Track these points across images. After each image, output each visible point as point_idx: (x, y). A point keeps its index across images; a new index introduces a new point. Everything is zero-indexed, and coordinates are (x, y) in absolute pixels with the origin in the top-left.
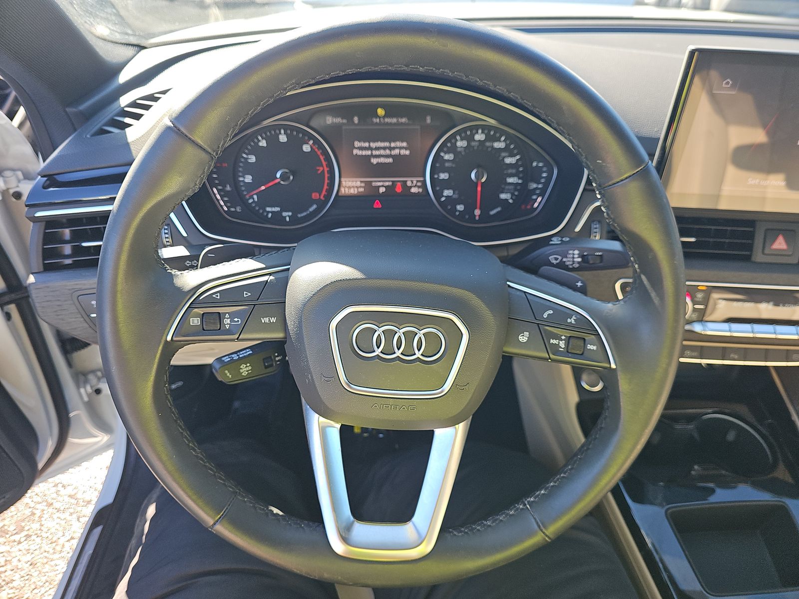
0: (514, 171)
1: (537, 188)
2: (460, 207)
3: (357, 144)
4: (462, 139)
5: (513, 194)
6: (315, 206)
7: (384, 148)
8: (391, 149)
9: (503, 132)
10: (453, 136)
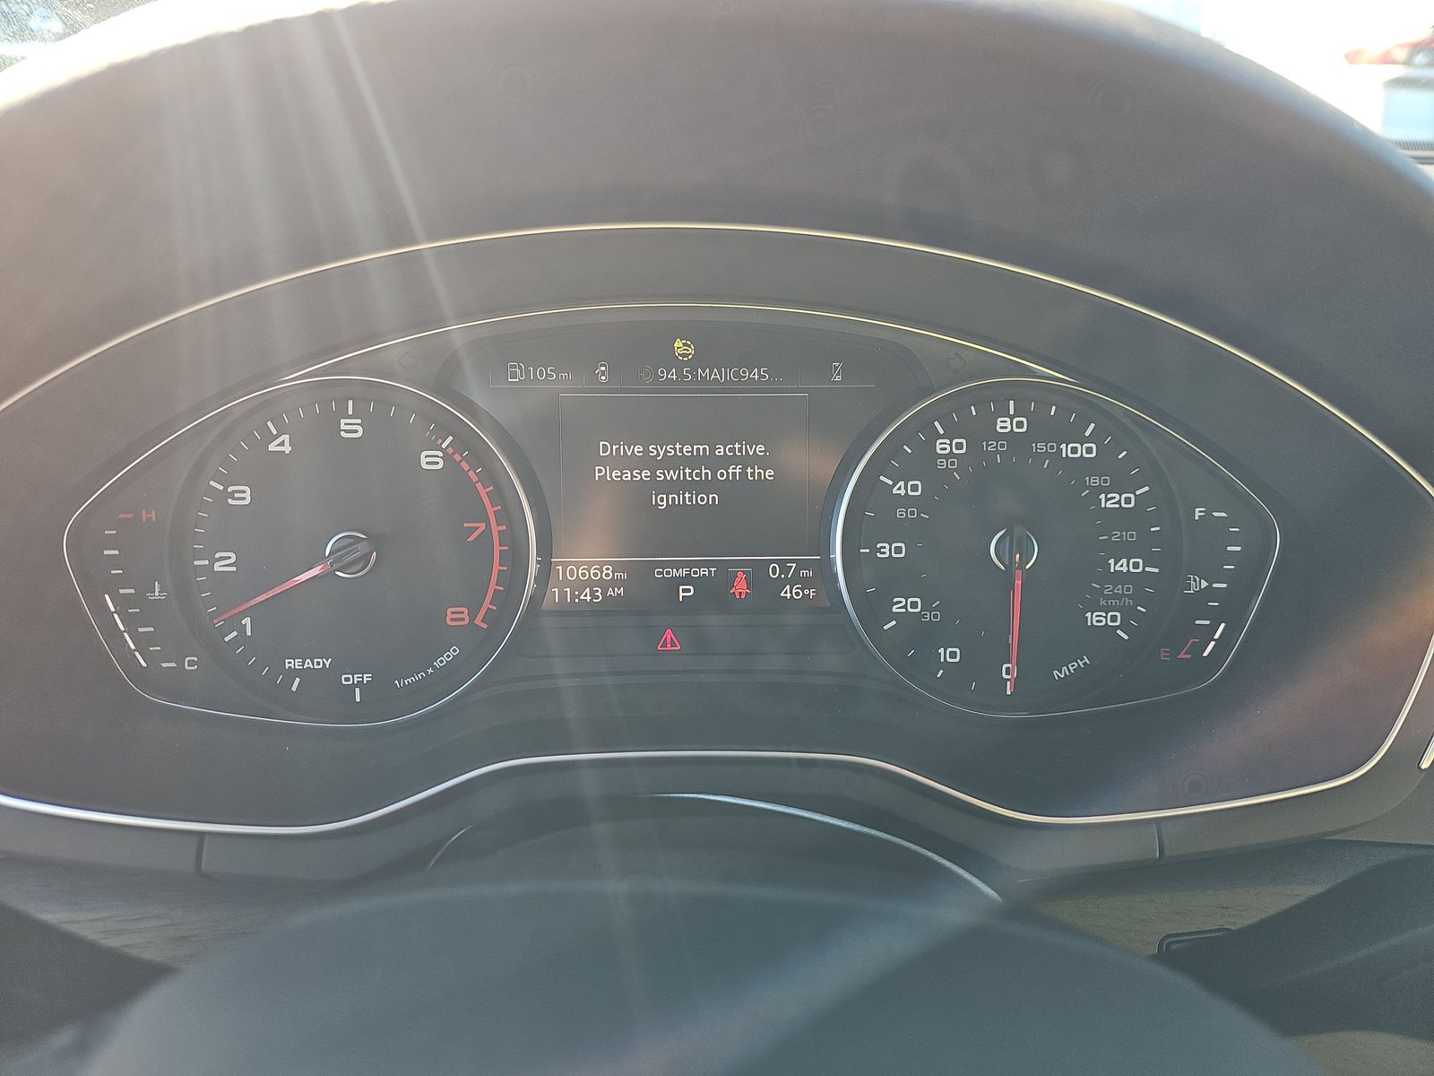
0: (1131, 536)
1: (1210, 593)
2: (949, 655)
3: (606, 448)
4: (950, 435)
5: (1128, 613)
6: (454, 652)
7: (694, 462)
8: (716, 463)
9: (1091, 410)
10: (924, 423)
